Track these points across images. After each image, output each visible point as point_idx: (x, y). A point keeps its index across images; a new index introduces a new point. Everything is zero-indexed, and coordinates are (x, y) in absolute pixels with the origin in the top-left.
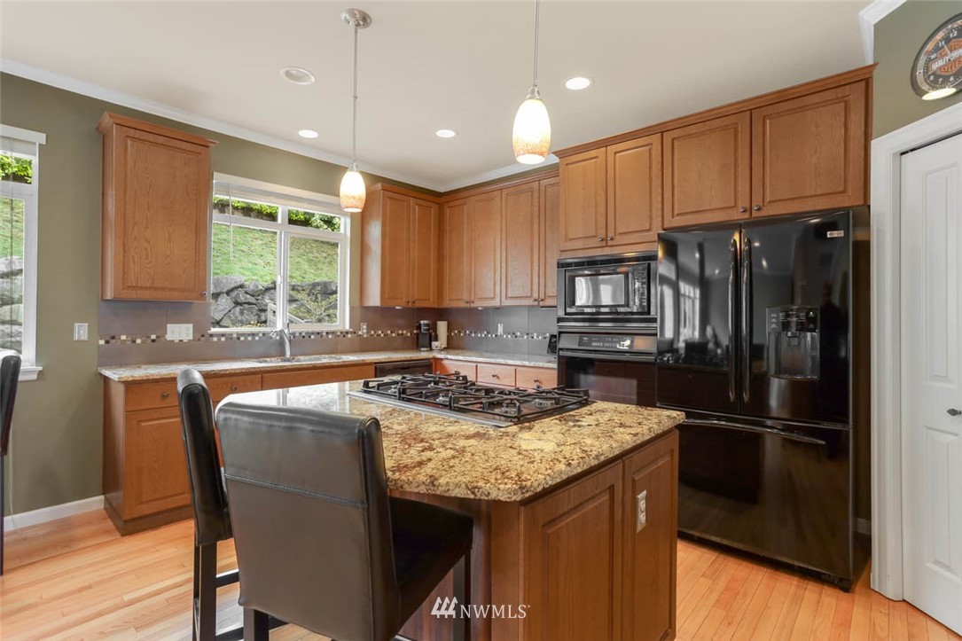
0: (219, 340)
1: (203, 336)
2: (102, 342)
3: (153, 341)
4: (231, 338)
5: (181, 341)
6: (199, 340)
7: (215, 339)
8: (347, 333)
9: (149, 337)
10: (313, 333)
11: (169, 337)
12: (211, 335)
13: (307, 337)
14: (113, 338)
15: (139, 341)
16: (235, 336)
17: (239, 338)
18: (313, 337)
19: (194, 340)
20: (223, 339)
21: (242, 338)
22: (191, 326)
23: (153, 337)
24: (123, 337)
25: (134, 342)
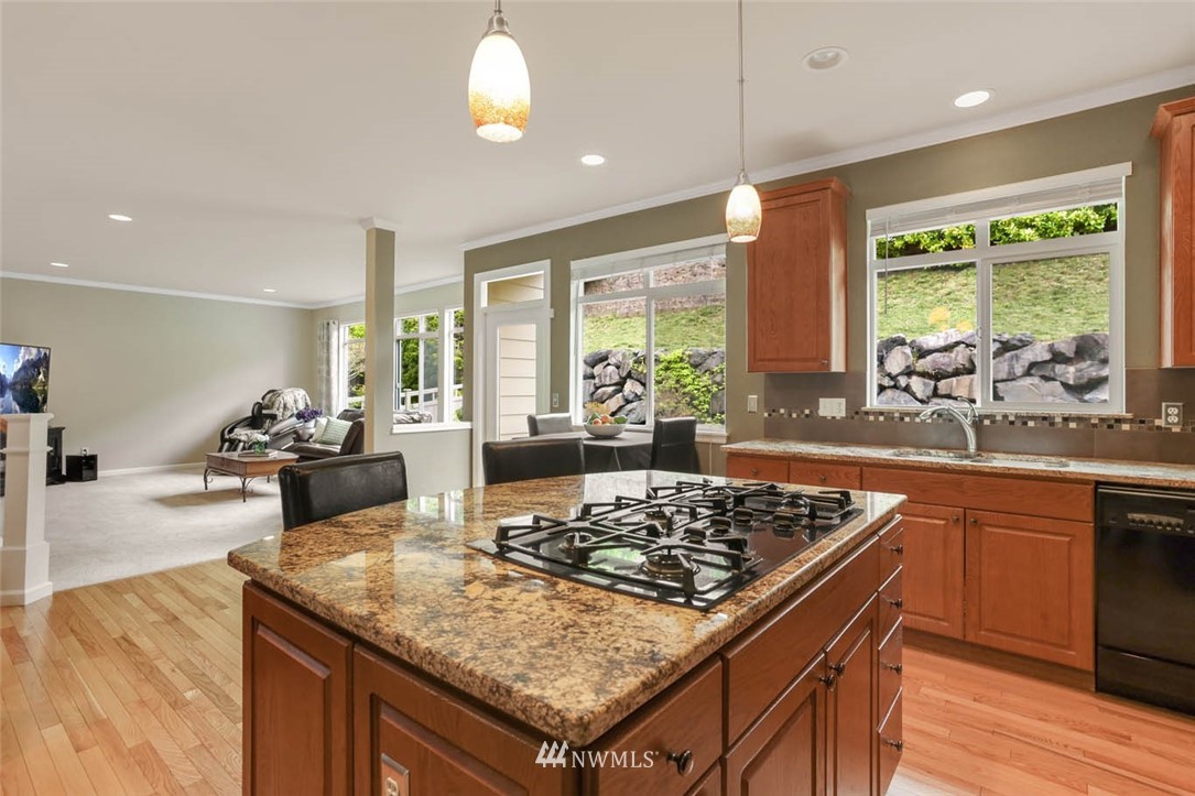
0: (876, 419)
1: (857, 413)
2: (766, 415)
3: (807, 416)
4: (893, 418)
5: (834, 418)
6: (853, 418)
7: (871, 418)
8: (1119, 420)
9: (803, 412)
10: (1032, 418)
11: (822, 412)
12: (867, 413)
13: (1018, 424)
14: (774, 411)
15: (794, 416)
16: (897, 415)
17: (902, 419)
18: (1031, 424)
19: (847, 417)
20: (881, 418)
21: (907, 419)
22: (843, 401)
23: (807, 412)
24: (782, 411)
25: (791, 416)
